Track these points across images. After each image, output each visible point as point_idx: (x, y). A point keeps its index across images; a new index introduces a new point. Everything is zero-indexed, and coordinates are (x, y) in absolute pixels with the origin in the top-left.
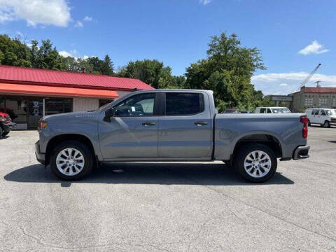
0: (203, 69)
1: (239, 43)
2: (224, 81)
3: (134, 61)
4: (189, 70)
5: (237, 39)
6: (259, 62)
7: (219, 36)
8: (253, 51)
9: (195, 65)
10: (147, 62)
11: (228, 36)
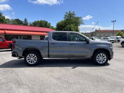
0: (63, 24)
1: (75, 15)
2: (71, 28)
3: (37, 21)
4: (57, 24)
5: (75, 13)
6: (82, 22)
7: (68, 12)
8: (80, 18)
9: (60, 22)
10: (41, 21)
11: (72, 12)
